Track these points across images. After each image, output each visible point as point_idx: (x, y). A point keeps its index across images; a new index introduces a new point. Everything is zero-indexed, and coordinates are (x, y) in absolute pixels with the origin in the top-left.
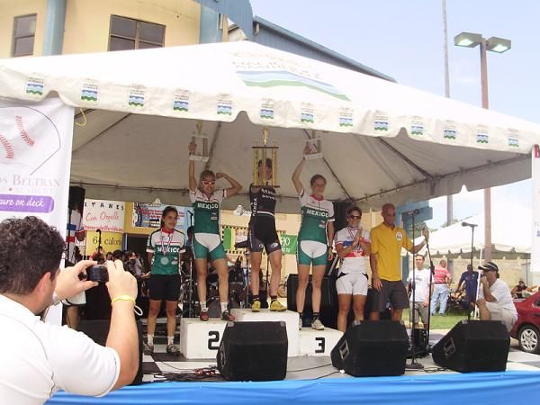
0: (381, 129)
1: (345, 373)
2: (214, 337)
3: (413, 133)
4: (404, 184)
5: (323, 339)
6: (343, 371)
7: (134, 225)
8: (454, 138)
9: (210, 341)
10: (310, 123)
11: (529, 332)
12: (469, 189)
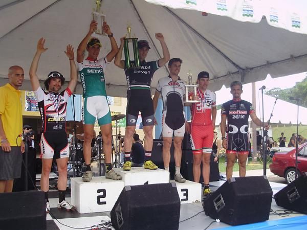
0: (248, 16)
1: (221, 221)
2: (102, 194)
3: (271, 21)
4: (219, 75)
5: (186, 190)
6: (218, 221)
7: (26, 110)
8: (299, 27)
9: (99, 197)
10: (194, 5)
11: (292, 173)
12: (273, 77)
